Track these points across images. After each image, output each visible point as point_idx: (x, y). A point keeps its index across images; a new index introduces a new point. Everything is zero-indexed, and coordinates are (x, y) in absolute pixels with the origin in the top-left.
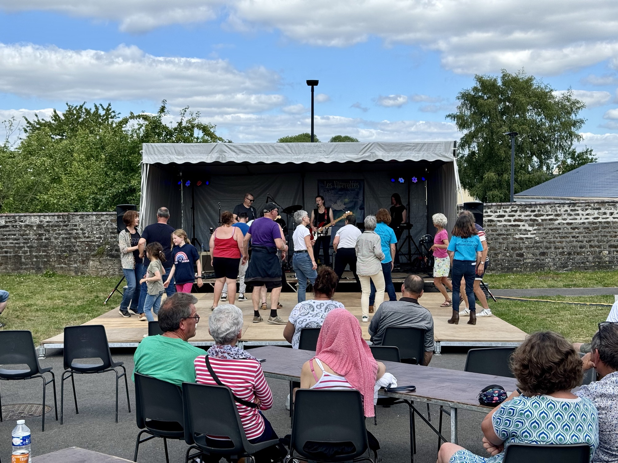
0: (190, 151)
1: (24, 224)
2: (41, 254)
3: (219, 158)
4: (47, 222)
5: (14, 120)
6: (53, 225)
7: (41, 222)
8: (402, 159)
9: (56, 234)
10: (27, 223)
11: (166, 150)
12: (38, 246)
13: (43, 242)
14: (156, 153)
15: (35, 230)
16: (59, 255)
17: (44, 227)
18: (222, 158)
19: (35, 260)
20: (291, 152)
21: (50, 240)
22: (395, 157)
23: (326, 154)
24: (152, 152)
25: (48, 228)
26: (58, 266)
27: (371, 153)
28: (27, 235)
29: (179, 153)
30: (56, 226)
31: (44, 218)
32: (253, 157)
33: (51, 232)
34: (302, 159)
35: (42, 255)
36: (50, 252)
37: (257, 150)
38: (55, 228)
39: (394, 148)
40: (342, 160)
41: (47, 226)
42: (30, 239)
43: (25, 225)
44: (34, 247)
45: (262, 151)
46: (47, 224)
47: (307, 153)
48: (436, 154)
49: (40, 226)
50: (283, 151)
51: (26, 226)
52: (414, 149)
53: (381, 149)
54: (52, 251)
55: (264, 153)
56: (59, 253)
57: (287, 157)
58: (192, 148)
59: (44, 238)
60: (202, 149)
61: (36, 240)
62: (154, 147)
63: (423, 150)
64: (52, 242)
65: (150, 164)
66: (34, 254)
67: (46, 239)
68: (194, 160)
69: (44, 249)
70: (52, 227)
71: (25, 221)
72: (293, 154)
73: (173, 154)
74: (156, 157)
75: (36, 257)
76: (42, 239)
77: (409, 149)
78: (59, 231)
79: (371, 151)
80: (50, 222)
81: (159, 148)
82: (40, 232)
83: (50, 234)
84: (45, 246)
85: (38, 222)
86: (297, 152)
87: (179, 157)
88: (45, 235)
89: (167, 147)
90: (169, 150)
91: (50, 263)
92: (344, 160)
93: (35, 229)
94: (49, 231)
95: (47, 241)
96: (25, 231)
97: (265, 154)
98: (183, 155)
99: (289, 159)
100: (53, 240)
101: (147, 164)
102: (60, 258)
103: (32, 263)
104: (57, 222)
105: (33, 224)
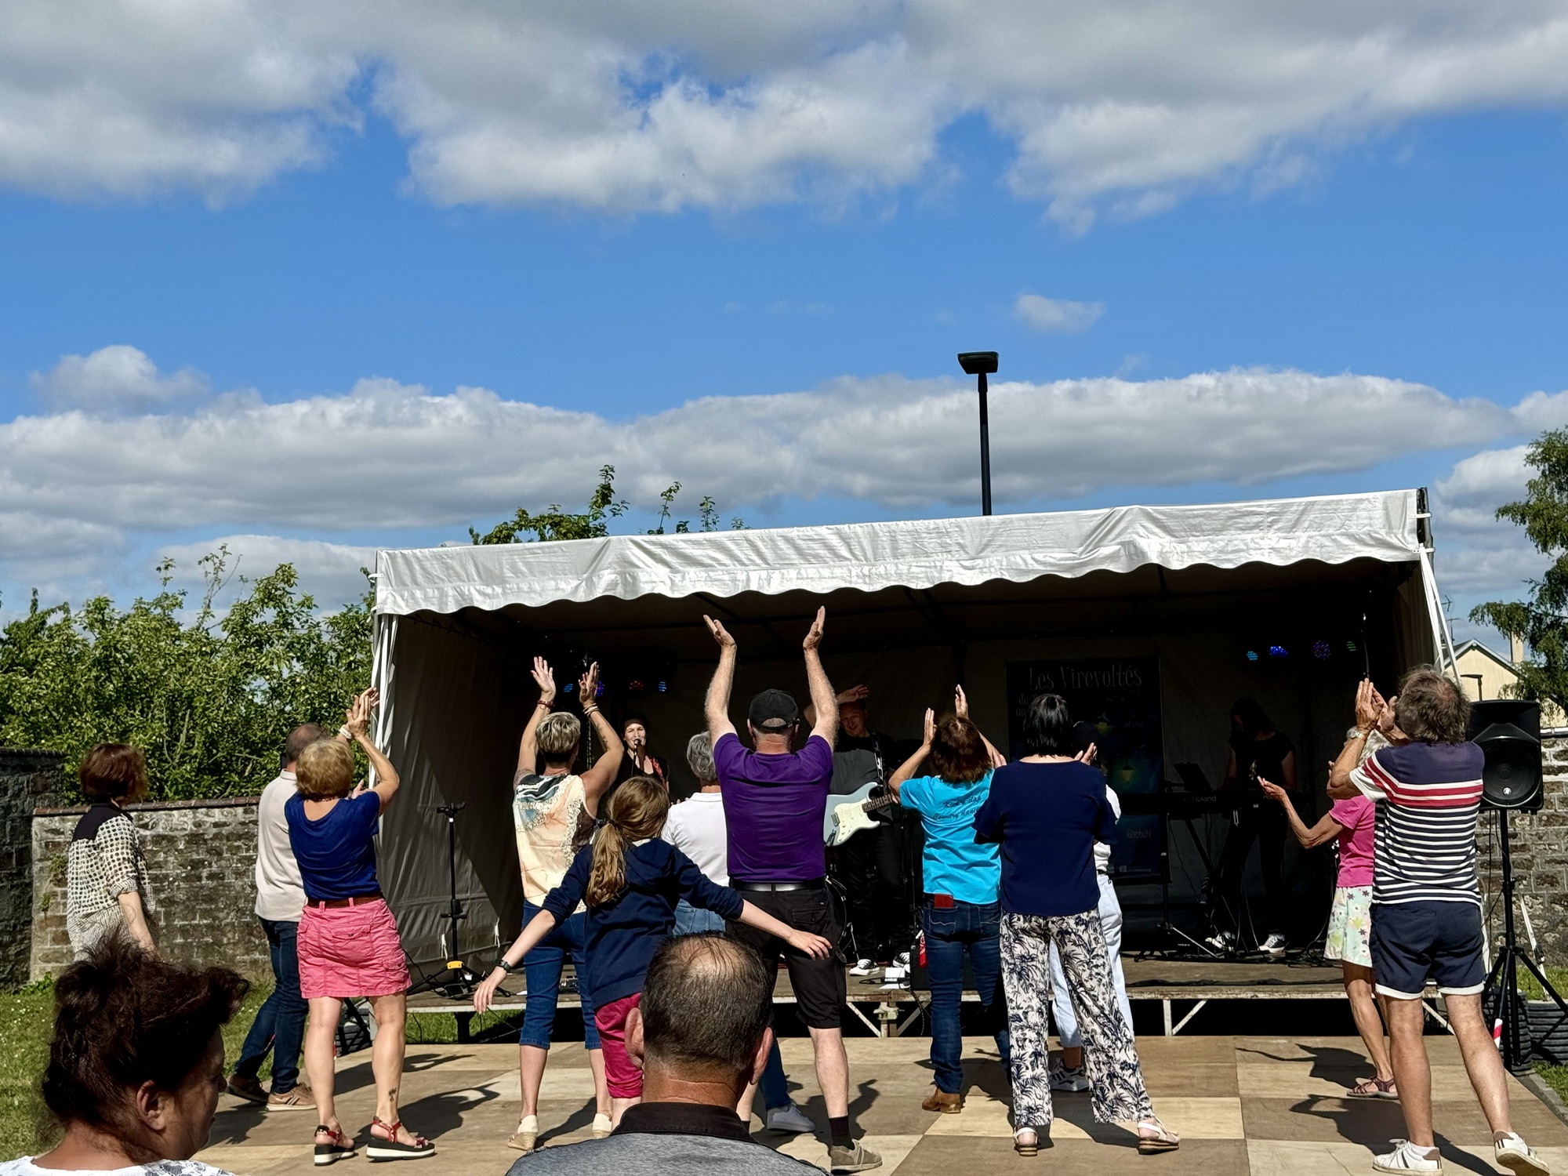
0: (524, 569)
1: (152, 832)
2: (196, 922)
3: (613, 585)
4: (216, 825)
5: (225, 553)
6: (232, 834)
7: (198, 825)
8: (1229, 561)
9: (239, 861)
10: (160, 830)
11: (448, 567)
12: (188, 899)
13: (202, 887)
14: (420, 578)
15: (180, 851)
16: (248, 924)
17: (205, 841)
18: (625, 584)
19: (179, 940)
20: (849, 556)
21: (223, 878)
22: (1204, 553)
23: (965, 556)
24: (408, 580)
25: (216, 844)
26: (246, 957)
27: (1122, 544)
28: (159, 866)
29: (491, 577)
30: (239, 837)
31: (207, 815)
32: (726, 577)
33: (225, 855)
34: (887, 578)
35: (199, 925)
36: (221, 915)
37: (737, 552)
38: (236, 844)
39: (1200, 524)
40: (1021, 572)
41: (216, 837)
42: (166, 877)
43: (153, 837)
44: (178, 903)
45: (755, 557)
46: (215, 830)
47: (903, 555)
48: (1352, 537)
49: (195, 839)
50: (822, 552)
51: (158, 839)
52: (1273, 523)
53: (1157, 530)
54: (228, 914)
55: (759, 561)
56: (248, 919)
57: (838, 572)
58: (531, 559)
59: (205, 873)
60: (561, 559)
61: (185, 879)
62: (413, 560)
63: (1306, 524)
64: (229, 886)
65: (400, 618)
66: (178, 923)
67: (211, 877)
68: (535, 599)
69: (204, 906)
70: (228, 840)
71: (155, 824)
72: (854, 562)
73: (470, 579)
74: (418, 594)
75: (184, 931)
76: (200, 878)
77: (1257, 526)
78: (248, 850)
79: (1122, 539)
80: (225, 824)
81: (428, 565)
82: (195, 857)
83: (223, 863)
84: (210, 899)
85: (190, 827)
86: (870, 554)
87: (489, 590)
88: (210, 865)
89: (453, 558)
90: (458, 568)
91: (222, 950)
92: (1028, 572)
93: (181, 847)
94: (219, 854)
95: (215, 883)
96: (155, 853)
97: (764, 566)
98: (502, 581)
99: (843, 578)
100: (230, 879)
101: (390, 617)
102: (251, 934)
103: (172, 951)
104: (243, 824)
105: (176, 833)
